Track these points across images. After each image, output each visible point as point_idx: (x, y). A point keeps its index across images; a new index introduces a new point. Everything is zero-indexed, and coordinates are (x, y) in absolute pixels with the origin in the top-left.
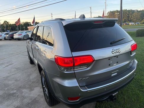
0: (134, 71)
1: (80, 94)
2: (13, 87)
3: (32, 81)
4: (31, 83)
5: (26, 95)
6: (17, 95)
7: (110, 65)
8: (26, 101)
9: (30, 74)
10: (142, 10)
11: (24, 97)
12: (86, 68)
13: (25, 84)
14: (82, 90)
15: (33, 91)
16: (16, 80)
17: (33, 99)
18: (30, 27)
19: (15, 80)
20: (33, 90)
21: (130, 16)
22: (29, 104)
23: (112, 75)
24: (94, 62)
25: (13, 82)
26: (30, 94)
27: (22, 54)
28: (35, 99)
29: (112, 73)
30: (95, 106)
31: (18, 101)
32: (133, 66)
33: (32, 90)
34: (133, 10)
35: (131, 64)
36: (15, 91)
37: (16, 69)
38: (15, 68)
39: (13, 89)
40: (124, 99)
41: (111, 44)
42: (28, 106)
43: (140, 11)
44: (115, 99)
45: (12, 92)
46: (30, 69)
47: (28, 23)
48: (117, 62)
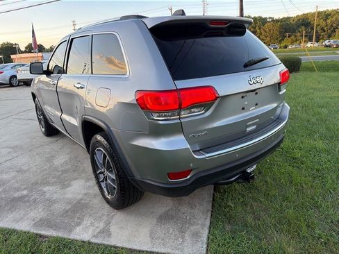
0: (284, 123)
1: (191, 165)
2: (16, 185)
3: (61, 169)
4: (60, 173)
5: (55, 198)
6: (31, 199)
7: (243, 109)
8: (59, 207)
9: (53, 157)
10: (281, 18)
11: (51, 202)
12: (203, 111)
13: (45, 177)
14: (195, 156)
15: (70, 189)
16: (20, 171)
17: (75, 202)
18: (18, 56)
19: (17, 172)
20: (69, 185)
21: (258, 31)
22: (67, 211)
23: (248, 129)
24: (218, 99)
25: (13, 174)
26: (64, 194)
27: (14, 117)
28: (79, 202)
29: (248, 124)
30: (212, 199)
31: (40, 210)
32: (283, 114)
33: (67, 187)
34: (263, 17)
35: (278, 111)
36: (25, 192)
37: (10, 150)
38: (6, 147)
39: (18, 190)
40: (266, 182)
41: (246, 66)
42: (67, 216)
43: (277, 21)
44: (253, 177)
45: (17, 195)
46: (46, 147)
47: (12, 44)
48: (256, 105)
